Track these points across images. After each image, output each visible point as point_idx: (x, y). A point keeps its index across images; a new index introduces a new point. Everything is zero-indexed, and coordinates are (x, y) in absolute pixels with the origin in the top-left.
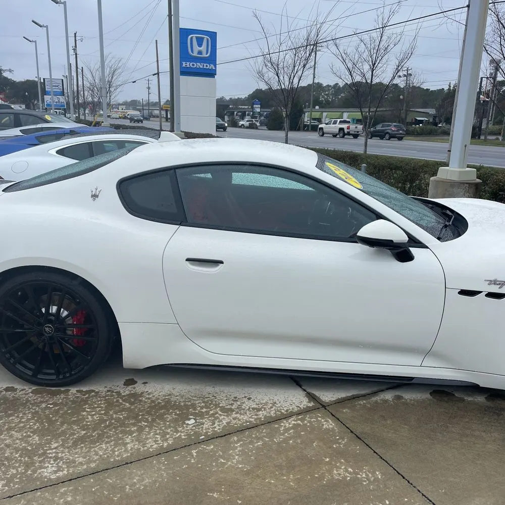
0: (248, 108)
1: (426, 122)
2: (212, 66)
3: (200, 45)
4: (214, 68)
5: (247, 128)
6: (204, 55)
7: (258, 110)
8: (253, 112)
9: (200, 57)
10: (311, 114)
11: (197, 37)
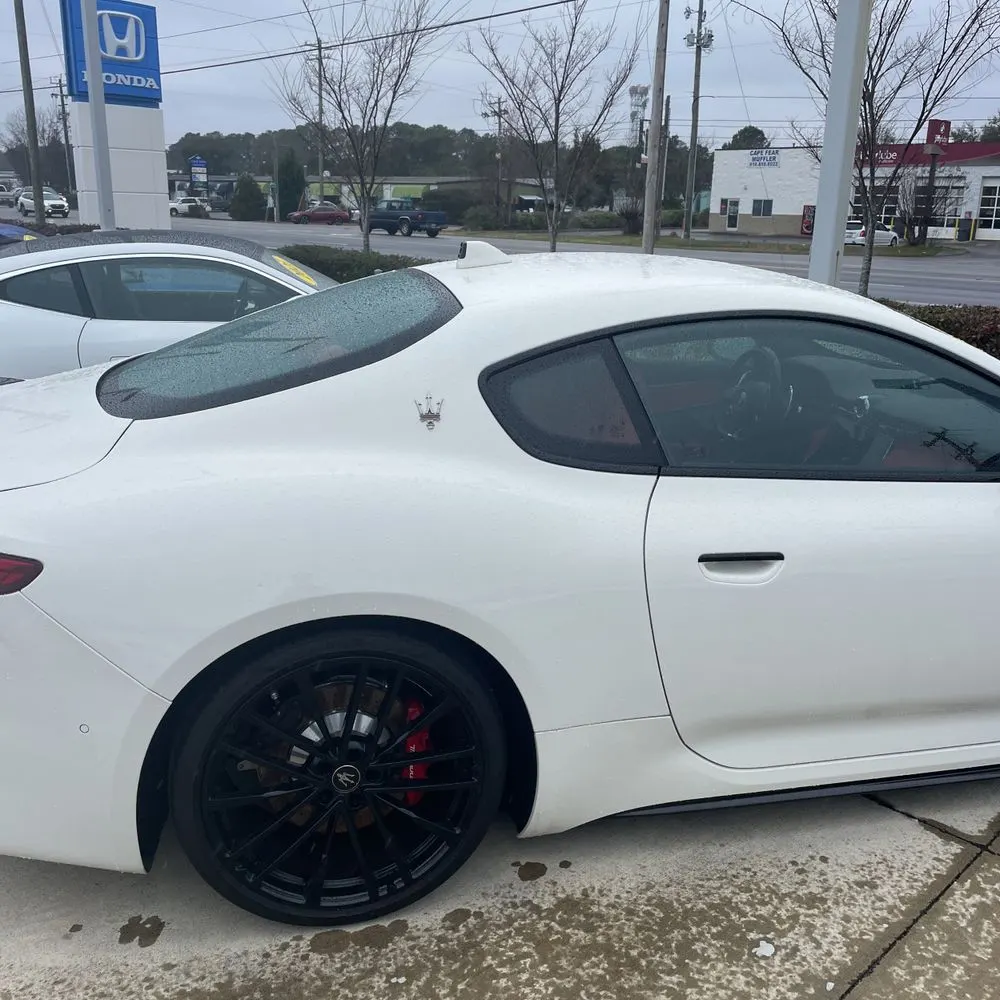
0: (178, 173)
1: (539, 204)
2: (151, 82)
3: (121, 34)
4: (155, 87)
5: (185, 215)
6: (132, 57)
7: (203, 178)
8: (193, 184)
9: (120, 61)
10: (322, 188)
11: (112, 17)
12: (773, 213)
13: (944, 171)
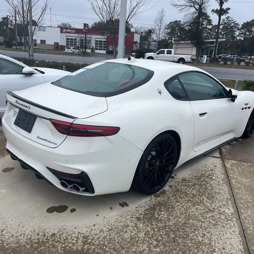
12: (46, 44)
13: (88, 36)
